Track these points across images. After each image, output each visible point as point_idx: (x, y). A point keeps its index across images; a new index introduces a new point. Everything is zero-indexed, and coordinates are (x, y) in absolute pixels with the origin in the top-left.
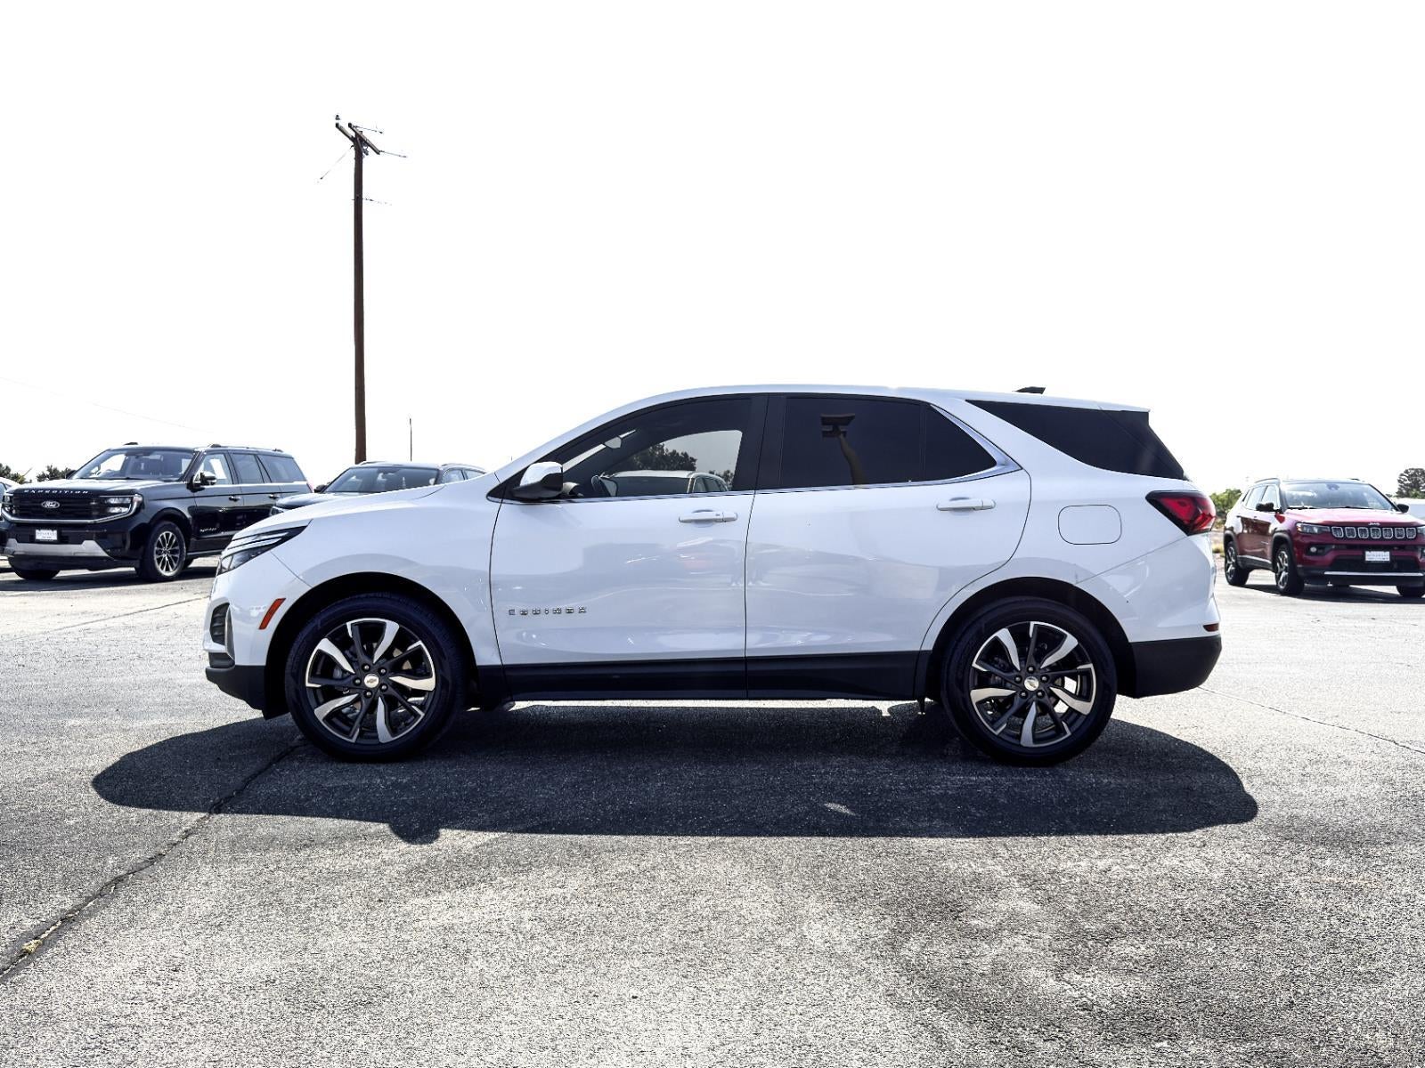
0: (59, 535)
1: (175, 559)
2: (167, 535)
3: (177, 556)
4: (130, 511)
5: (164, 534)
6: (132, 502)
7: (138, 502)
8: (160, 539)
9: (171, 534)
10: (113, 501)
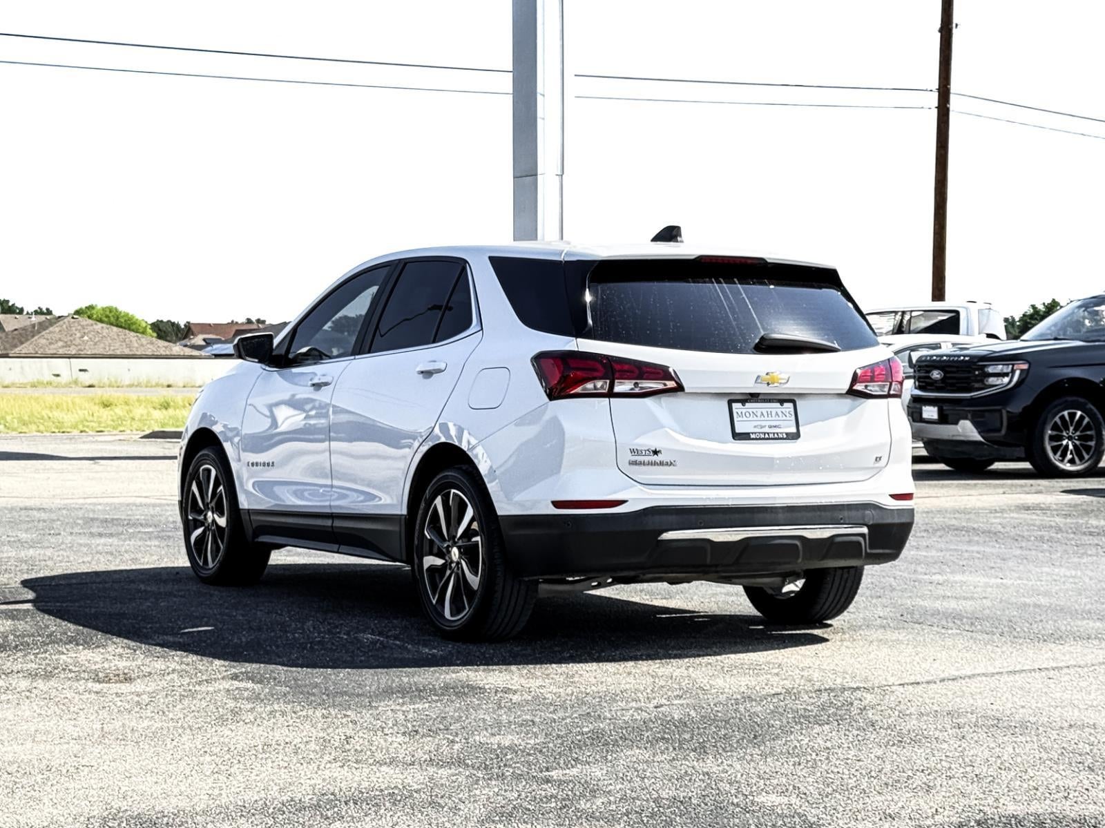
0: (940, 412)
1: (1088, 449)
2: (1072, 416)
3: (1092, 443)
4: (1011, 381)
5: (1066, 413)
6: (1013, 371)
7: (1022, 371)
8: (1057, 419)
9: (1079, 413)
10: (991, 370)
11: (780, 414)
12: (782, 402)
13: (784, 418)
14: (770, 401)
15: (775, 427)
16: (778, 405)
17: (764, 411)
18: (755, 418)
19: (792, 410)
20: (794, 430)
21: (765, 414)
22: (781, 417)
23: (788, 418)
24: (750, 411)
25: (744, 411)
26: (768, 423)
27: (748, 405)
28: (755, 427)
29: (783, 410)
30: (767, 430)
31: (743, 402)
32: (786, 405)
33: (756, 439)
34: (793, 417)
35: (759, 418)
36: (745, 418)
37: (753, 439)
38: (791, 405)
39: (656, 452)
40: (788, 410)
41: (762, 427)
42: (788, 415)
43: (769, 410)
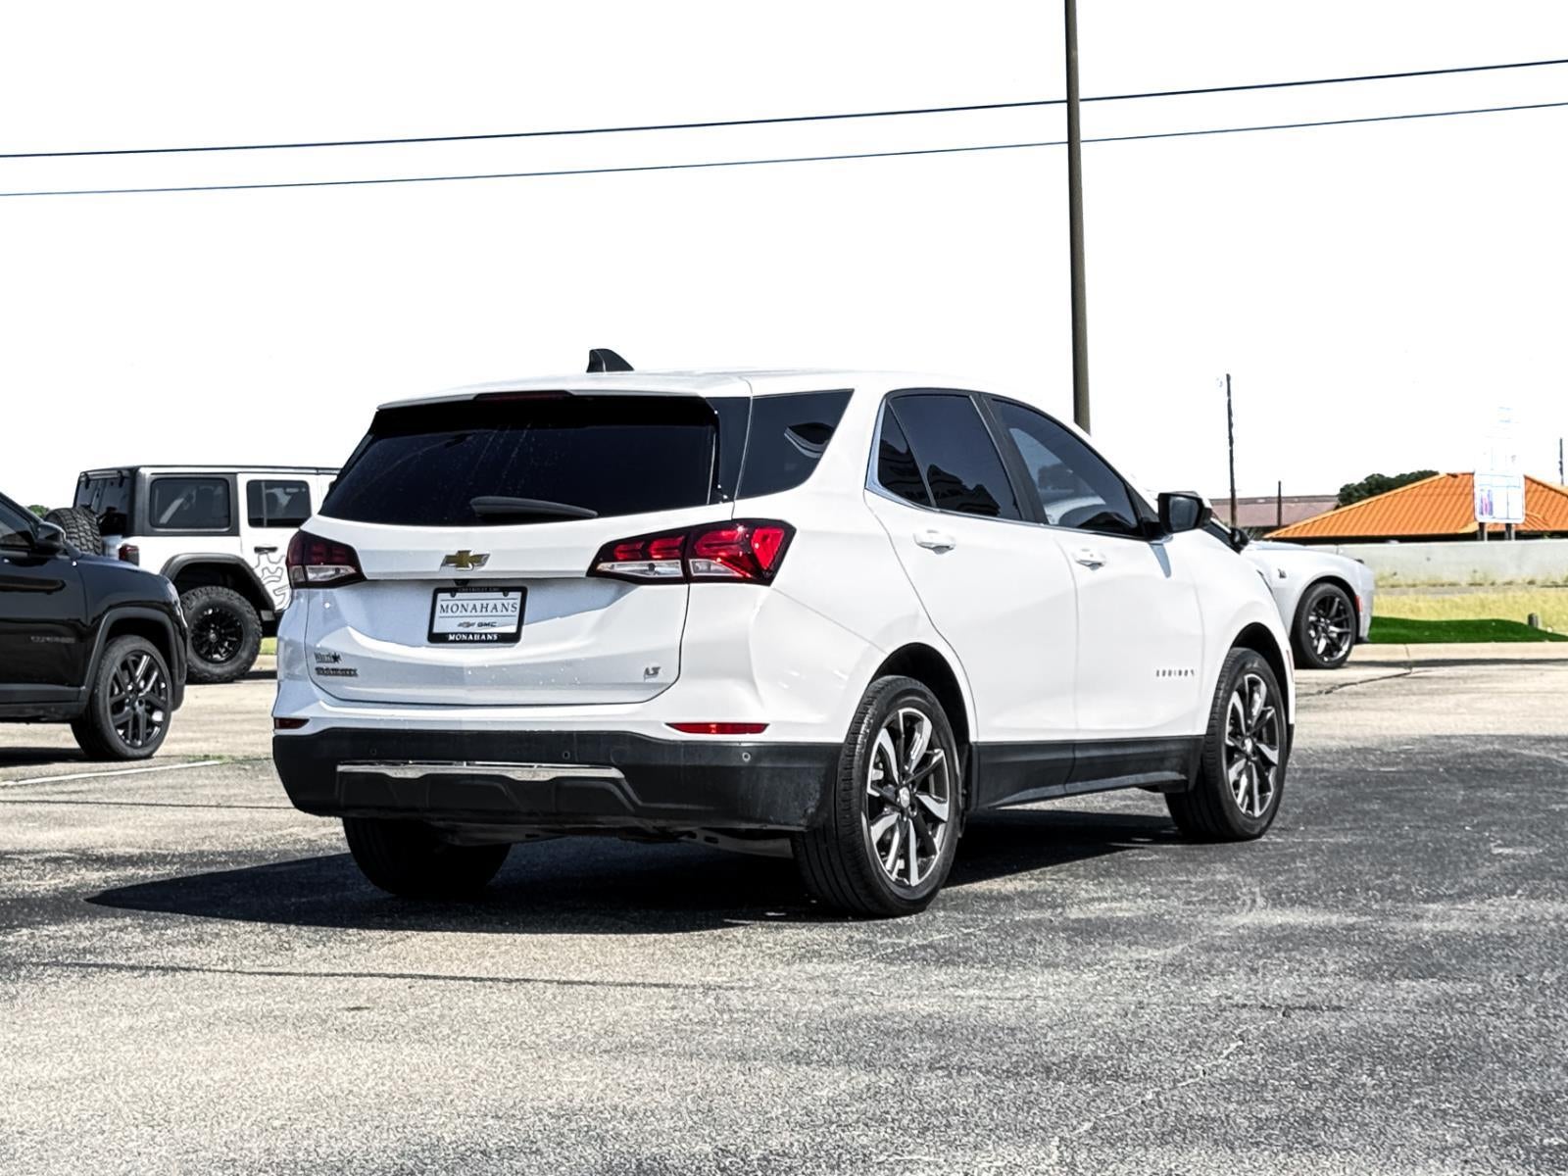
11: (499, 607)
12: (505, 590)
13: (505, 613)
14: (488, 590)
15: (486, 625)
16: (500, 595)
17: (478, 605)
18: (464, 613)
19: (518, 602)
20: (513, 629)
21: (478, 608)
22: (500, 613)
23: (509, 613)
24: (459, 603)
25: (451, 603)
26: (477, 621)
27: (459, 595)
28: (460, 625)
29: (505, 602)
30: (474, 629)
31: (453, 591)
32: (511, 595)
33: (454, 641)
34: (517, 613)
35: (468, 614)
36: (450, 614)
37: (452, 642)
38: (518, 595)
39: (336, 658)
40: (511, 602)
41: (469, 625)
42: (510, 608)
43: (485, 602)
